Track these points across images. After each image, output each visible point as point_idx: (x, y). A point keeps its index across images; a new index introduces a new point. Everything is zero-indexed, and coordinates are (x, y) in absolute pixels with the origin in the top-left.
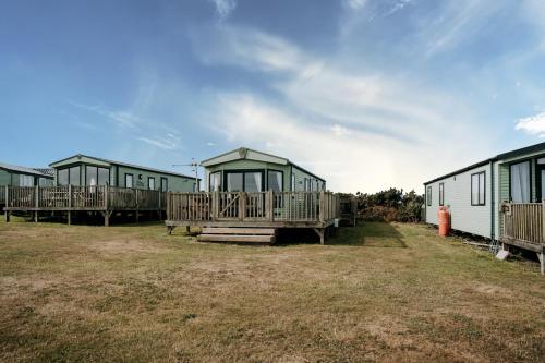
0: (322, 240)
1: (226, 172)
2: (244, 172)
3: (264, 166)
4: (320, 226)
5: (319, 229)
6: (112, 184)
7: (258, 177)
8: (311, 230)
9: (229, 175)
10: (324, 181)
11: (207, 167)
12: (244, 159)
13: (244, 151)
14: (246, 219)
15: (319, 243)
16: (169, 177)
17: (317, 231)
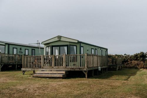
0: (86, 76)
1: (53, 46)
2: (59, 46)
3: (68, 44)
4: (85, 70)
5: (85, 71)
6: (6, 53)
7: (66, 48)
8: (82, 71)
9: (54, 48)
10: (107, 49)
11: (45, 44)
12: (60, 41)
13: (60, 37)
14: (55, 67)
15: (85, 77)
16: (36, 49)
17: (84, 72)
